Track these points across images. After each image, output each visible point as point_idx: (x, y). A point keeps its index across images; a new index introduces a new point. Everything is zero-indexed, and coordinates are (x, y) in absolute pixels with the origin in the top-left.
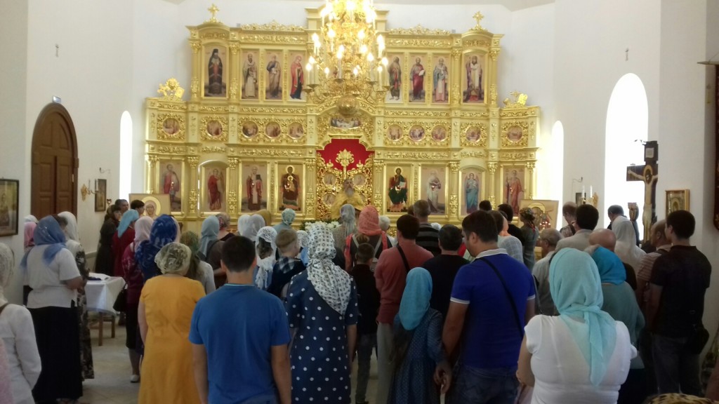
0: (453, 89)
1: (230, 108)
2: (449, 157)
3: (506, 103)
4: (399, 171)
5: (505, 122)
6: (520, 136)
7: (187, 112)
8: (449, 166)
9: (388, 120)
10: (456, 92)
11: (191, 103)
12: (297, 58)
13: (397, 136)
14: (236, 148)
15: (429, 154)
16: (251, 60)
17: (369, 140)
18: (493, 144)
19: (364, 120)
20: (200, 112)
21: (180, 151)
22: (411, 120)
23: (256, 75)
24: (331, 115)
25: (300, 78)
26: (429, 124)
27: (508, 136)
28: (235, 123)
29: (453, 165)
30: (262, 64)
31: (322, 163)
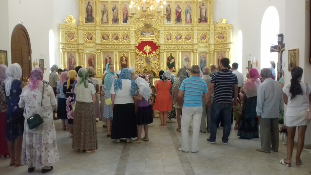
0: (194, 17)
1: (97, 28)
2: (193, 47)
3: (217, 23)
4: (171, 54)
5: (217, 31)
6: (223, 38)
7: (78, 30)
8: (193, 52)
9: (166, 32)
10: (195, 19)
11: (79, 26)
12: (125, 5)
13: (170, 39)
14: (100, 46)
15: (184, 47)
16: (105, 6)
17: (158, 41)
18: (212, 41)
19: (155, 32)
20: (83, 30)
21: (75, 47)
22: (176, 32)
23: (107, 13)
24: (141, 30)
25: (127, 14)
26: (184, 33)
27: (218, 38)
28: (99, 35)
29: (195, 51)
30: (110, 8)
31: (137, 51)
